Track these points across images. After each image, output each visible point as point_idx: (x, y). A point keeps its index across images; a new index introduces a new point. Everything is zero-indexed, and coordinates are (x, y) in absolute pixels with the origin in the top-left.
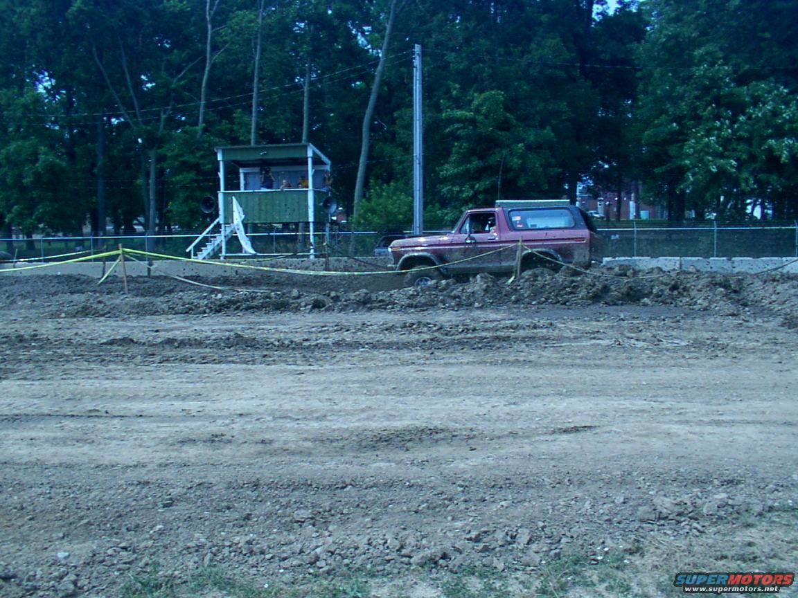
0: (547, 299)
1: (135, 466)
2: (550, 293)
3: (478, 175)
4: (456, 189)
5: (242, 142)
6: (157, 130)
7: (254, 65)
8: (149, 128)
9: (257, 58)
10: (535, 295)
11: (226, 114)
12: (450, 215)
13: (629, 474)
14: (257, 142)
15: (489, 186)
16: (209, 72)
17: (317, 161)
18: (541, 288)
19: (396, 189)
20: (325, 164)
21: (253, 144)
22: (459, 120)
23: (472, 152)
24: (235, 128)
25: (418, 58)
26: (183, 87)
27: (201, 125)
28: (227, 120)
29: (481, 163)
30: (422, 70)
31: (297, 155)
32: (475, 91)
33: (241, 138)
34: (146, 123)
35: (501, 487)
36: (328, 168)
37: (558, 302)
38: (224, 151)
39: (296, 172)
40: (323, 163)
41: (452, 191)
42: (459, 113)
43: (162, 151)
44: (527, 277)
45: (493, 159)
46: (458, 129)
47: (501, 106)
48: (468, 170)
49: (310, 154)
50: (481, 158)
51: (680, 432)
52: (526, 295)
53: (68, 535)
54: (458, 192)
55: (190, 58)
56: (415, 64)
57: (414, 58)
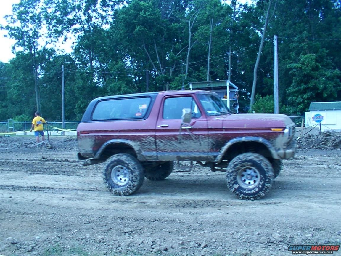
0: (313, 147)
1: (90, 209)
2: (315, 144)
3: (305, 91)
4: (295, 98)
5: (204, 80)
6: (169, 76)
7: (209, 48)
8: (165, 76)
9: (210, 45)
10: (308, 145)
11: (197, 69)
12: (292, 110)
13: (272, 223)
14: (209, 80)
15: (309, 96)
16: (190, 51)
17: (231, 87)
18: (311, 142)
19: (269, 99)
20: (235, 89)
21: (208, 81)
22: (294, 68)
23: (301, 81)
24: (201, 74)
25: (275, 41)
26: (180, 58)
27: (187, 73)
28: (198, 71)
29: (305, 86)
30: (278, 47)
31: (222, 85)
32: (302, 55)
33: (203, 79)
34: (165, 73)
35: (215, 225)
36: (237, 90)
37: (318, 148)
38: (192, 84)
39: (223, 92)
40: (234, 88)
41: (293, 99)
42: (295, 65)
43: (171, 85)
44: (306, 137)
45: (311, 85)
46: (294, 72)
47: (314, 60)
48: (300, 89)
49: (228, 84)
50: (306, 84)
51: (315, 207)
52: (304, 145)
53: (46, 231)
54: (295, 99)
55: (183, 46)
56: (274, 44)
57: (274, 42)
